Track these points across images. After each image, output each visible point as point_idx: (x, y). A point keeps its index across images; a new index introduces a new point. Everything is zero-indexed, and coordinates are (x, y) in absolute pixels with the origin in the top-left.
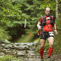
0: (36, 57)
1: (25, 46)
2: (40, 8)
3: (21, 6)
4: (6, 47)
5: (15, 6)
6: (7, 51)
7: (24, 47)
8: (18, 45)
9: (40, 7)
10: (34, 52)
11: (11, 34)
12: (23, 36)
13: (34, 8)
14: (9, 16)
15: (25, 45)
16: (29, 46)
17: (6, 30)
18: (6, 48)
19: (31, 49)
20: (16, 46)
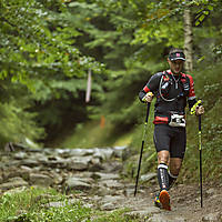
0: (125, 193)
1: (88, 159)
2: (134, 42)
3: (77, 34)
4: (30, 161)
5: (55, 34)
6: (35, 172)
7: (85, 160)
8: (65, 156)
9: (134, 38)
10: (117, 176)
11: (44, 122)
12: (80, 126)
13: (115, 41)
14: (39, 65)
15: (88, 154)
16: (101, 159)
17: (26, 110)
18: (31, 166)
19: (110, 169)
20: (59, 159)
